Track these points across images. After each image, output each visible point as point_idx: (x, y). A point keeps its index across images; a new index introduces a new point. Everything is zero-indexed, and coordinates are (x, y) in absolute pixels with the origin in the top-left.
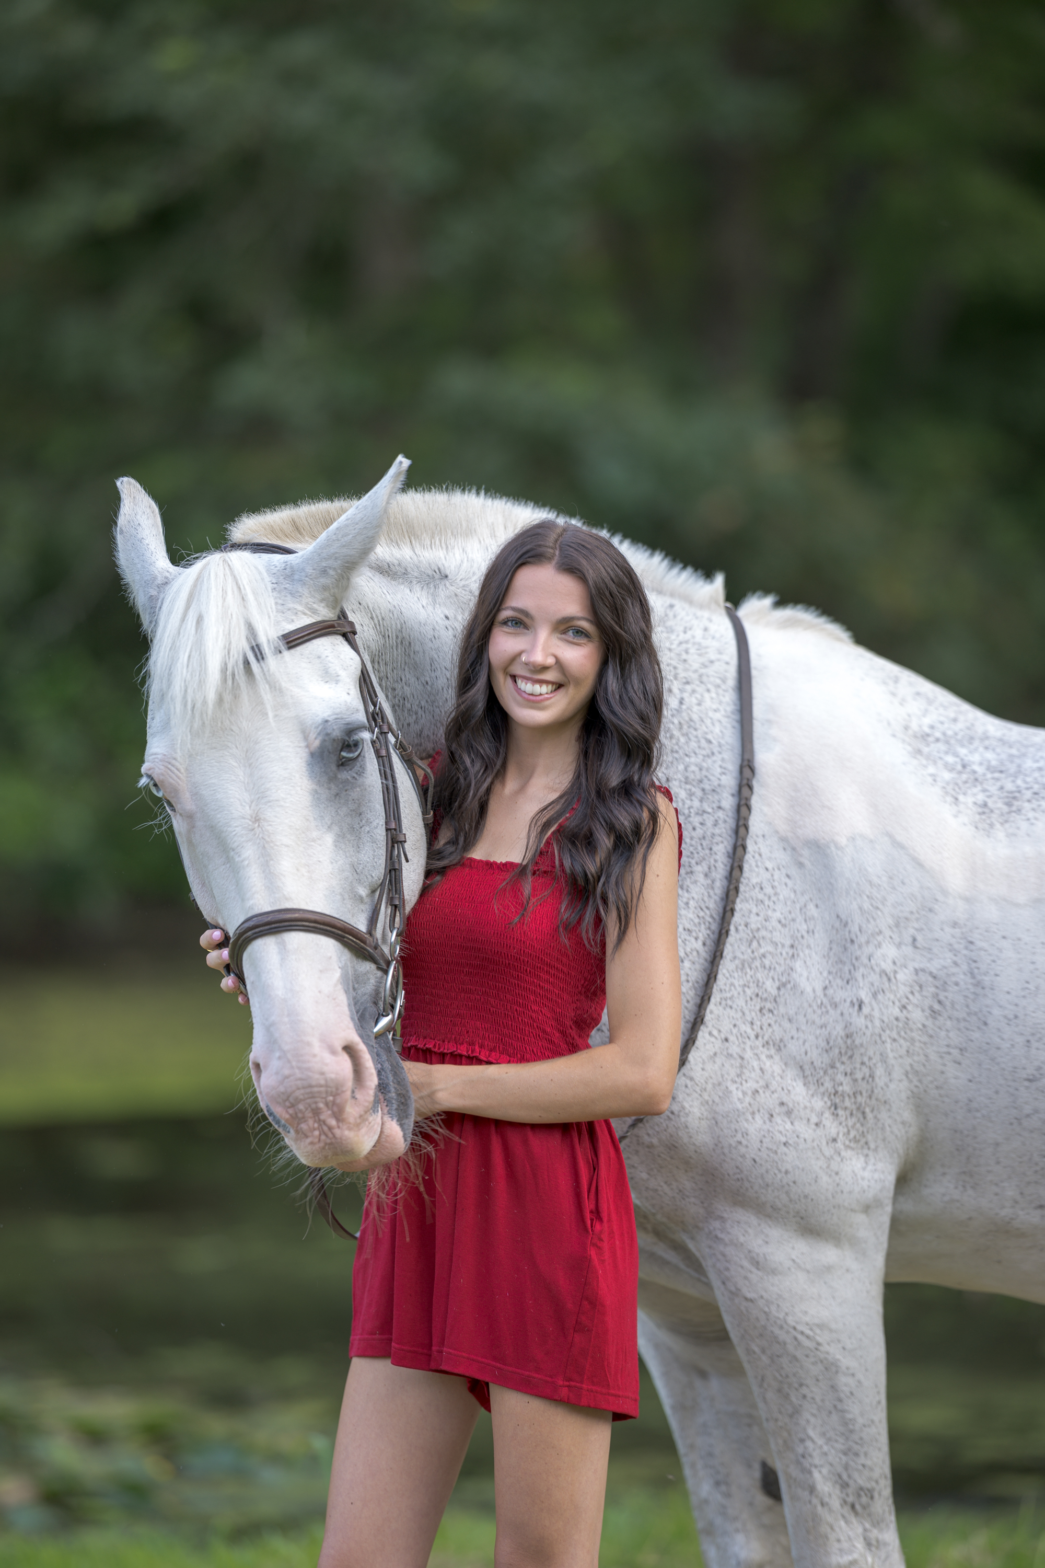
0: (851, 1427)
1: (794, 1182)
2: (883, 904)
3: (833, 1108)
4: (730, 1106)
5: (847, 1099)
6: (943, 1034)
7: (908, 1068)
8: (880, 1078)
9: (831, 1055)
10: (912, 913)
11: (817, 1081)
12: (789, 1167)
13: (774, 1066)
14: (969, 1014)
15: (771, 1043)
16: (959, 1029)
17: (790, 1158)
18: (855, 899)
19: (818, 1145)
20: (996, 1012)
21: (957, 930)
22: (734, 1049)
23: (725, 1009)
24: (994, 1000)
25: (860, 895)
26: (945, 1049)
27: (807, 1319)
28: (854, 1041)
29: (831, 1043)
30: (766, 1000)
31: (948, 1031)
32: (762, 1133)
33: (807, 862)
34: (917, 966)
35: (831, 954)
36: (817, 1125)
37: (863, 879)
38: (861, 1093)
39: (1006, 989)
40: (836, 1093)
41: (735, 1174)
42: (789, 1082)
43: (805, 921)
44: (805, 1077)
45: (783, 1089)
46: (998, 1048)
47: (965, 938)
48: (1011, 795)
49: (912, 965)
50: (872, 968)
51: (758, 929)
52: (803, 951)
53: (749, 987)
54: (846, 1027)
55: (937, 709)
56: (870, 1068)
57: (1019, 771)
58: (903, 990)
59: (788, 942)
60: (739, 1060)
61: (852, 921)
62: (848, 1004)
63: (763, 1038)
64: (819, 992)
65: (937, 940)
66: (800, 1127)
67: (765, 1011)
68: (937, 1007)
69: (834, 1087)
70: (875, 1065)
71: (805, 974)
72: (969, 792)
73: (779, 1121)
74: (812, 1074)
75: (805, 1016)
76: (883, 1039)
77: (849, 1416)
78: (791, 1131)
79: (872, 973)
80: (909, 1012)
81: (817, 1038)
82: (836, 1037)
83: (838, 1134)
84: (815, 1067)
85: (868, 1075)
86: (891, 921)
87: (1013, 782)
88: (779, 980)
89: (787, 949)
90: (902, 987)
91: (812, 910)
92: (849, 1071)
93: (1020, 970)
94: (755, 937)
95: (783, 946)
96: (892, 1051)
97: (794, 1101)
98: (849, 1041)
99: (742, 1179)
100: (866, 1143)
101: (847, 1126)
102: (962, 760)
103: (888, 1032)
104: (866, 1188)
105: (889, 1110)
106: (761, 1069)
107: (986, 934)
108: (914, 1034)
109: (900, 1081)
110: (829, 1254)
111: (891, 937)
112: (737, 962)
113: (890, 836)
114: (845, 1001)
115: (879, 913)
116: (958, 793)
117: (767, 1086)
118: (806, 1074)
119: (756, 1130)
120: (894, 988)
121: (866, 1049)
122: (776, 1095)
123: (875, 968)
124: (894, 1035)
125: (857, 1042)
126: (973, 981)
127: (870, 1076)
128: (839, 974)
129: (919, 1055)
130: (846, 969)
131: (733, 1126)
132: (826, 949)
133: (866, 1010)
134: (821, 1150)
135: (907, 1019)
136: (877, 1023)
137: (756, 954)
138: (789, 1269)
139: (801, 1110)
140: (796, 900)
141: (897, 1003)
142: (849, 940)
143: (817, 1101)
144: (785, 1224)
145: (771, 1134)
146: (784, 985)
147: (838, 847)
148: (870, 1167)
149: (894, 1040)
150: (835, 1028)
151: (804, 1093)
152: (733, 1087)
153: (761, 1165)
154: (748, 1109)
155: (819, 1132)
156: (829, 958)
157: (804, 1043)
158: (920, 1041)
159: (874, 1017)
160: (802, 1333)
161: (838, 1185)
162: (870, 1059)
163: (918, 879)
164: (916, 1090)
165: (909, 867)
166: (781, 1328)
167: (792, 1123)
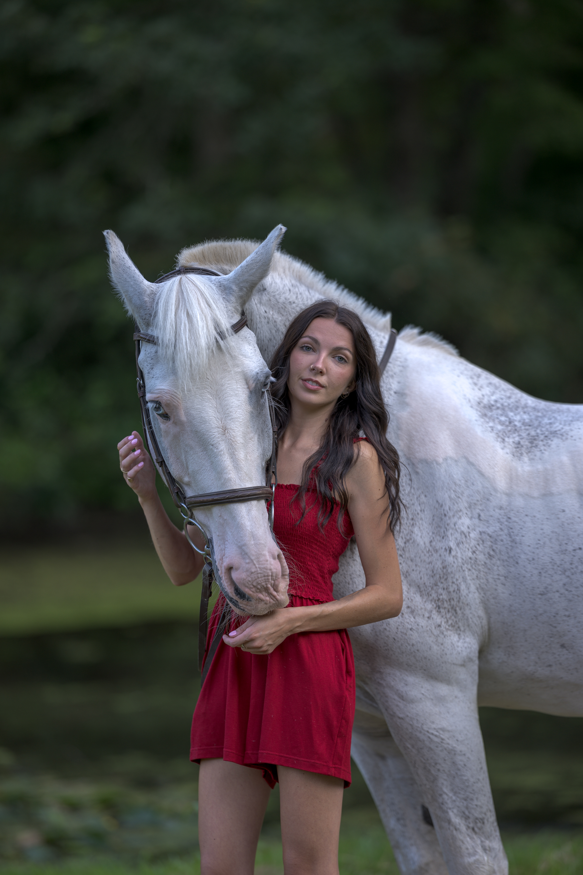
0: (467, 784)
1: (418, 650)
2: (462, 495)
3: (437, 608)
6: (495, 568)
7: (478, 586)
8: (463, 591)
9: (435, 579)
10: (478, 501)
11: (428, 593)
12: (414, 642)
14: (509, 557)
16: (504, 566)
17: (415, 637)
18: (447, 492)
19: (430, 629)
20: (523, 556)
21: (502, 511)
24: (521, 550)
25: (450, 490)
26: (496, 577)
27: (434, 726)
28: (447, 570)
29: (435, 572)
31: (498, 566)
32: (398, 623)
33: (421, 472)
34: (481, 530)
35: (434, 523)
36: (428, 618)
37: (451, 481)
38: (453, 600)
39: (528, 544)
40: (439, 600)
41: (384, 646)
42: (412, 595)
43: (420, 504)
44: (421, 592)
45: (408, 599)
46: (524, 577)
47: (506, 516)
48: (533, 438)
49: (478, 529)
50: (456, 530)
52: (418, 522)
54: (443, 562)
55: (500, 392)
56: (457, 585)
57: (539, 425)
58: (473, 543)
59: (410, 517)
61: (445, 504)
62: (443, 550)
64: (428, 544)
65: (491, 516)
66: (419, 620)
68: (492, 553)
69: (437, 596)
70: (460, 583)
71: (420, 534)
72: (511, 436)
73: (407, 617)
74: (424, 590)
75: (420, 558)
76: (464, 569)
77: (465, 778)
78: (413, 622)
79: (456, 533)
80: (477, 555)
81: (427, 569)
82: (437, 568)
83: (441, 622)
84: (426, 586)
85: (456, 589)
86: (466, 505)
87: (535, 431)
89: (410, 521)
90: (473, 541)
91: (423, 498)
92: (445, 587)
93: (535, 533)
95: (407, 519)
96: (469, 576)
97: (416, 605)
98: (445, 571)
99: (388, 649)
100: (459, 627)
101: (446, 618)
102: (510, 419)
103: (466, 565)
104: (460, 652)
105: (470, 609)
107: (517, 513)
108: (480, 567)
109: (475, 593)
110: (443, 689)
111: (466, 514)
113: (466, 459)
114: (442, 548)
115: (460, 500)
116: (505, 437)
118: (421, 590)
119: (394, 622)
120: (469, 541)
121: (455, 575)
122: (405, 602)
123: (458, 530)
125: (449, 571)
126: (510, 539)
127: (458, 589)
128: (438, 533)
129: (483, 579)
130: (442, 530)
132: (431, 520)
133: (453, 553)
134: (432, 632)
135: (476, 558)
136: (460, 560)
138: (421, 699)
139: (419, 610)
140: (414, 493)
141: (470, 550)
142: (443, 515)
143: (428, 605)
144: (416, 674)
145: (403, 624)
146: (408, 541)
147: (438, 464)
148: (461, 641)
149: (469, 570)
150: (436, 564)
151: (421, 600)
153: (398, 641)
155: (430, 621)
156: (433, 525)
157: (420, 573)
158: (483, 572)
159: (458, 557)
160: (432, 734)
161: (443, 650)
162: (457, 580)
163: (481, 483)
164: (483, 599)
165: (476, 476)
166: (421, 732)
167: (414, 618)
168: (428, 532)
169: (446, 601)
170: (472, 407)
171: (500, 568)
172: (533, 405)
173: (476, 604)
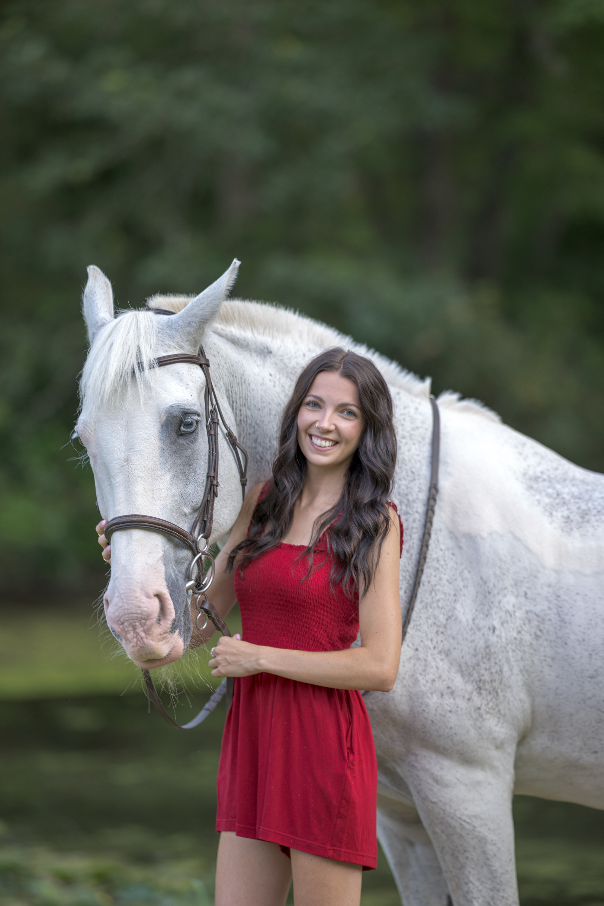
2: (508, 572)
3: (478, 690)
4: (419, 689)
5: (487, 684)
6: (542, 649)
7: (522, 668)
8: (506, 672)
9: (477, 658)
10: (524, 578)
11: (469, 674)
12: (452, 725)
13: (444, 665)
14: (557, 638)
15: (443, 652)
16: (551, 647)
17: (453, 720)
18: (491, 568)
19: (469, 712)
20: (572, 637)
21: (551, 589)
22: (421, 655)
23: (416, 631)
24: (571, 630)
25: (494, 567)
26: (543, 658)
27: (467, 813)
28: (490, 650)
29: (477, 651)
30: (439, 626)
31: (545, 647)
32: (437, 705)
33: (463, 546)
34: (528, 608)
35: (478, 600)
36: (469, 699)
37: (496, 557)
38: (495, 681)
39: (578, 624)
40: (480, 680)
41: (422, 729)
42: (453, 675)
43: (463, 580)
44: (462, 671)
45: (449, 679)
46: (573, 658)
47: (555, 594)
48: (584, 512)
49: (524, 609)
50: (501, 609)
51: (435, 585)
52: (461, 598)
53: (430, 619)
54: (486, 642)
56: (500, 666)
58: (519, 622)
59: (452, 593)
60: (424, 662)
61: (489, 581)
62: (487, 629)
63: (438, 648)
64: (470, 622)
65: (539, 594)
66: (459, 701)
67: (439, 633)
68: (539, 633)
69: (479, 677)
70: (503, 664)
71: (462, 611)
72: (559, 510)
73: (447, 698)
74: (466, 670)
75: (462, 635)
76: (507, 649)
77: (493, 868)
78: (453, 704)
79: (501, 611)
80: (522, 635)
81: (469, 648)
82: (480, 648)
83: (481, 705)
84: (467, 666)
85: (498, 670)
86: (512, 582)
87: (586, 504)
88: (447, 615)
89: (452, 597)
91: (466, 574)
92: (487, 667)
93: (586, 613)
94: (433, 590)
95: (450, 595)
96: (513, 657)
97: (455, 686)
98: (488, 650)
99: (426, 732)
100: (499, 711)
101: (487, 700)
102: (557, 491)
103: (510, 646)
104: (497, 734)
105: (512, 692)
106: (437, 668)
107: (567, 591)
108: (526, 648)
109: (518, 675)
110: (478, 775)
111: (512, 592)
112: (423, 604)
113: (512, 533)
114: (485, 627)
115: (505, 577)
116: (553, 510)
117: (440, 677)
119: (433, 703)
120: (514, 621)
121: (498, 655)
122: (445, 683)
123: (503, 608)
124: (514, 647)
125: (493, 650)
126: (559, 619)
127: (500, 671)
128: (482, 611)
129: (528, 660)
130: (486, 608)
131: (420, 701)
132: (474, 597)
133: (497, 632)
134: (471, 715)
135: (521, 639)
136: (504, 640)
137: (434, 600)
138: (456, 784)
139: (459, 691)
140: (457, 568)
141: (515, 630)
142: (488, 592)
143: (469, 686)
144: (451, 758)
145: (442, 706)
146: (450, 618)
147: (482, 538)
149: (514, 651)
150: (479, 642)
151: (461, 681)
152: (420, 678)
153: (436, 724)
154: (429, 691)
155: (470, 703)
156: (476, 602)
157: (462, 651)
158: (529, 653)
159: (502, 637)
160: (465, 821)
161: (480, 735)
162: (500, 661)
163: (528, 559)
164: (526, 681)
165: (523, 552)
166: (452, 818)
167: (454, 699)
168: (471, 608)
169: (488, 682)
170: (517, 479)
171: (547, 649)
172: (582, 478)
173: (519, 687)
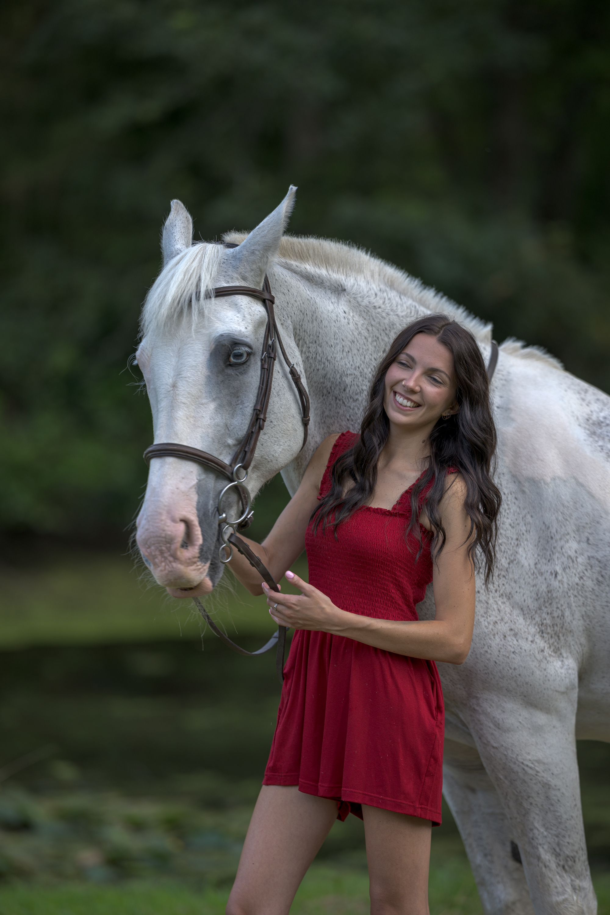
0: (560, 820)
1: (520, 675)
2: (570, 518)
3: (541, 633)
4: (481, 630)
5: (549, 628)
6: (604, 594)
7: (584, 613)
8: (567, 617)
9: (539, 602)
10: (587, 524)
11: (531, 617)
12: (516, 666)
13: (506, 608)
15: (504, 595)
17: (517, 661)
18: (554, 514)
19: (533, 653)
25: (557, 512)
26: (605, 604)
27: (529, 757)
28: (552, 595)
29: (539, 595)
30: (502, 570)
31: (607, 593)
32: (500, 646)
33: (527, 490)
34: (589, 554)
35: (540, 544)
36: (532, 642)
37: (559, 502)
38: (557, 625)
40: (542, 624)
41: (484, 670)
42: (515, 617)
43: (525, 525)
44: (524, 615)
45: (511, 621)
49: (586, 554)
50: (563, 554)
52: (523, 542)
54: (548, 586)
56: (562, 611)
58: (581, 568)
59: (515, 537)
60: (486, 604)
61: (552, 526)
62: (549, 573)
63: (499, 592)
64: (532, 566)
65: (601, 540)
66: (523, 643)
67: (501, 577)
68: (600, 579)
69: (541, 620)
70: (564, 609)
71: (524, 556)
73: (510, 640)
74: (528, 613)
75: (524, 579)
76: (569, 595)
77: (558, 814)
78: (516, 645)
79: (563, 557)
80: (584, 581)
81: (531, 592)
82: (542, 592)
83: (544, 647)
84: (530, 609)
85: (560, 615)
86: (574, 528)
88: (509, 558)
89: (514, 541)
90: (581, 566)
91: (529, 519)
92: (549, 612)
95: (512, 539)
96: (574, 602)
97: (518, 629)
98: (549, 595)
99: (488, 673)
100: (561, 654)
101: (549, 643)
103: (572, 591)
104: (564, 679)
105: (573, 636)
106: (499, 610)
108: (588, 594)
109: (579, 620)
110: (541, 718)
111: (574, 537)
113: (575, 479)
114: (547, 571)
115: (568, 523)
117: (502, 619)
118: (524, 613)
119: (496, 644)
120: (576, 566)
121: (559, 600)
122: (507, 625)
123: (565, 554)
124: (575, 593)
125: (554, 595)
127: (562, 615)
128: (544, 556)
129: (590, 606)
130: (548, 553)
131: (482, 642)
132: (537, 542)
133: (559, 577)
134: (535, 657)
135: (583, 584)
136: (566, 585)
138: (517, 727)
139: (522, 633)
140: (520, 513)
141: (577, 575)
142: (550, 537)
143: (531, 629)
144: (515, 700)
145: (505, 647)
146: (512, 561)
147: (545, 483)
148: (565, 667)
149: (576, 596)
150: (541, 587)
151: (524, 623)
152: (482, 620)
153: (499, 665)
154: (491, 632)
155: (534, 646)
156: (538, 547)
157: (523, 595)
158: (590, 598)
159: (564, 582)
160: (528, 766)
161: (546, 676)
162: (562, 606)
163: (590, 504)
164: (588, 626)
165: (585, 497)
166: (515, 763)
167: (517, 641)
168: (533, 553)
170: (580, 425)
173: (580, 631)
